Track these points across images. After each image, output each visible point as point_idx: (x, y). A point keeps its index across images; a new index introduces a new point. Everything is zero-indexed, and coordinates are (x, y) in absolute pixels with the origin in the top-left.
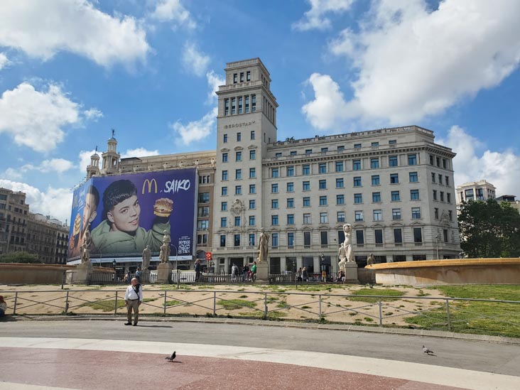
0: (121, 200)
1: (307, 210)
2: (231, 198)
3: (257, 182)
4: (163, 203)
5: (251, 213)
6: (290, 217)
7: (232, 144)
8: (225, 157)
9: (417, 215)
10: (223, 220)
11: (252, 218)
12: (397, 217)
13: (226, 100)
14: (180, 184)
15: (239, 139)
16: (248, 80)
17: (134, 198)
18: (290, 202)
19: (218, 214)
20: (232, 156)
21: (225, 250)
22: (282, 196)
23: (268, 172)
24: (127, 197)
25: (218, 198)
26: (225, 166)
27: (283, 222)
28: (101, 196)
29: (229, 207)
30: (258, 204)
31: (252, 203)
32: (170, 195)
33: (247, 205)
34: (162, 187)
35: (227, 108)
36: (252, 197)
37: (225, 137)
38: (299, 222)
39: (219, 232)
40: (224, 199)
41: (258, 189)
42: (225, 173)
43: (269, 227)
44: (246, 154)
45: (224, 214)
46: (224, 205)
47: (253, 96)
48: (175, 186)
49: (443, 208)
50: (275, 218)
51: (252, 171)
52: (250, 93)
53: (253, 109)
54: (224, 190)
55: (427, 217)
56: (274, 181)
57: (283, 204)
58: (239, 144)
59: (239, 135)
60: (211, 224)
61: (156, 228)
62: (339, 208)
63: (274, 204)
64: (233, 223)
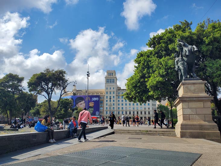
0: (80, 102)
1: (126, 106)
2: (109, 103)
3: (115, 99)
4: (91, 103)
5: (113, 106)
6: (122, 108)
7: (109, 90)
8: (107, 93)
9: (149, 109)
10: (107, 108)
11: (114, 108)
12: (145, 109)
13: (107, 79)
14: (96, 99)
15: (110, 89)
16: (112, 75)
17: (84, 102)
18: (122, 104)
19: (105, 106)
20: (109, 93)
21: (108, 115)
22: (121, 103)
23: (117, 97)
24: (82, 101)
25: (105, 103)
26: (107, 95)
27: (121, 109)
28: (74, 100)
29: (108, 105)
30: (115, 104)
31: (114, 104)
32: (93, 101)
33: (113, 104)
34: (91, 99)
35: (107, 81)
36: (114, 103)
37: (107, 88)
38: (124, 109)
39: (106, 111)
40: (107, 103)
41: (115, 101)
42: (107, 97)
43: (118, 110)
44: (112, 93)
45: (107, 106)
46: (107, 104)
47: (114, 79)
48: (95, 99)
49: (154, 107)
50: (119, 108)
51: (114, 97)
52: (113, 78)
53: (114, 82)
54: (107, 101)
55: (151, 109)
56: (119, 99)
57: (121, 105)
58: (110, 90)
59: (110, 88)
60: (103, 108)
61: (89, 109)
62: (133, 106)
63: (119, 104)
64: (109, 108)
